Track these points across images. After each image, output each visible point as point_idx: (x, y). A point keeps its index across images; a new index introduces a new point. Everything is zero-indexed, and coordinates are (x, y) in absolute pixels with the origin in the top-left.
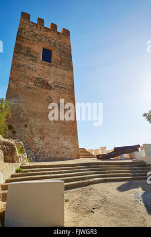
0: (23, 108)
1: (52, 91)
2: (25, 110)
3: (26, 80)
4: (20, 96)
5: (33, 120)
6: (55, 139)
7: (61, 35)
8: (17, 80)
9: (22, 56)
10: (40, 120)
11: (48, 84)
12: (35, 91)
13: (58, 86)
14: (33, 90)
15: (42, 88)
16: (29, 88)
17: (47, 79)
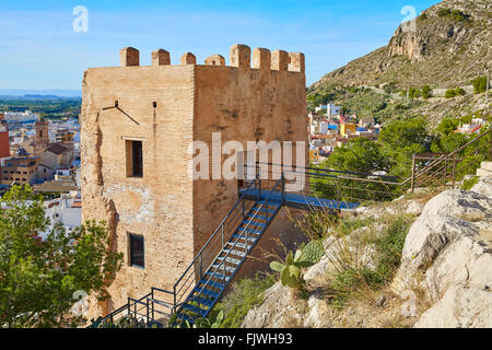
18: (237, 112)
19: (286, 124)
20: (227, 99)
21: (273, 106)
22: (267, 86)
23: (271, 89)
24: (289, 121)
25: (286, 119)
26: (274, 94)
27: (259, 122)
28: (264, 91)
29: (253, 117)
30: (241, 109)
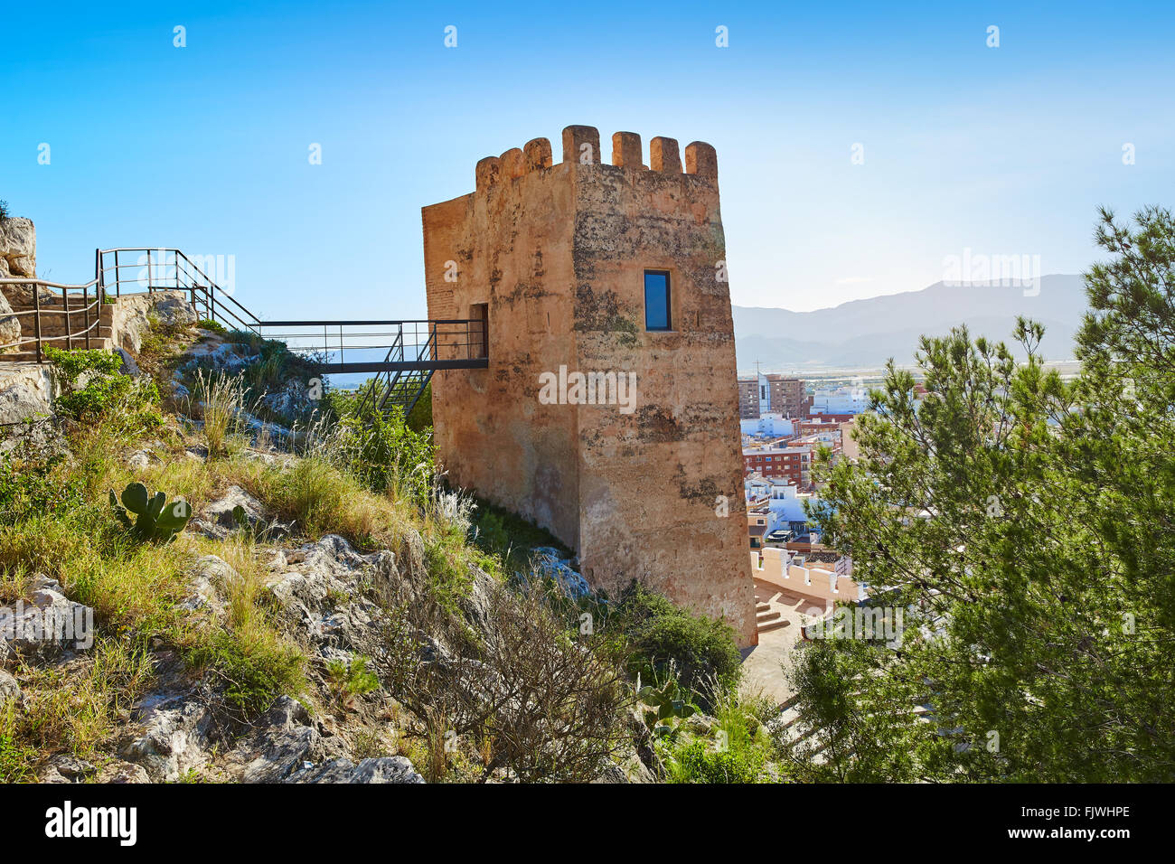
0: (623, 528)
1: (683, 444)
2: (627, 533)
3: (618, 426)
4: (613, 488)
5: (647, 558)
6: (701, 599)
7: (692, 184)
8: (597, 437)
9: (598, 335)
10: (663, 551)
11: (672, 421)
12: (643, 459)
13: (697, 417)
14: (637, 456)
15: (659, 440)
16: (628, 452)
17: (669, 400)
18: (471, 251)
19: (534, 260)
20: (463, 238)
21: (515, 233)
22: (507, 206)
23: (513, 209)
24: (539, 254)
25: (534, 251)
26: (518, 215)
27: (496, 261)
28: (504, 213)
29: (488, 256)
30: (477, 246)
